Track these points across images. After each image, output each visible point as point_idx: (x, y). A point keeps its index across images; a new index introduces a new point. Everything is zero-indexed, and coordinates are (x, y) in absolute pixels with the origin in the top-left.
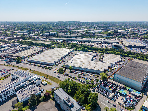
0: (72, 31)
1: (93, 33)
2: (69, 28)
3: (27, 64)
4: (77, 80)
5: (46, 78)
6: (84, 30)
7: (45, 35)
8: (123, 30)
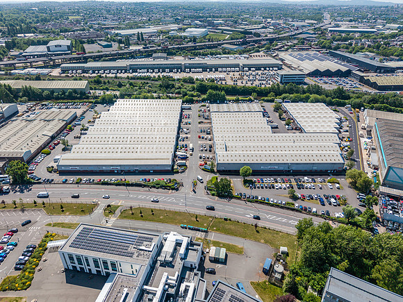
0: (117, 35)
1: (186, 37)
2: (99, 24)
3: (64, 183)
4: (301, 212)
5: (199, 230)
6: (153, 29)
7: (34, 56)
8: (256, 26)
